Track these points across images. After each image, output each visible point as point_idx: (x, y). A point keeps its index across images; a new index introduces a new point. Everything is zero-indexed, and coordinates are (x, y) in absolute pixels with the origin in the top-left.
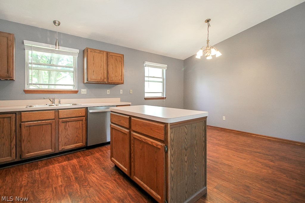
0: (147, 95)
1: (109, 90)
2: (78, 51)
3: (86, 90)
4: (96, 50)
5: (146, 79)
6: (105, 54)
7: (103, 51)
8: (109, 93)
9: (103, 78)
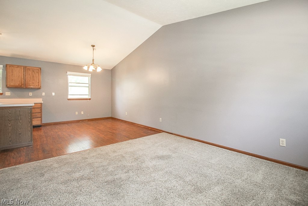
0: (70, 97)
1: (31, 93)
2: (2, 66)
3: (10, 93)
4: (14, 65)
5: (70, 84)
6: (22, 68)
7: (21, 66)
8: (31, 95)
9: (20, 84)
